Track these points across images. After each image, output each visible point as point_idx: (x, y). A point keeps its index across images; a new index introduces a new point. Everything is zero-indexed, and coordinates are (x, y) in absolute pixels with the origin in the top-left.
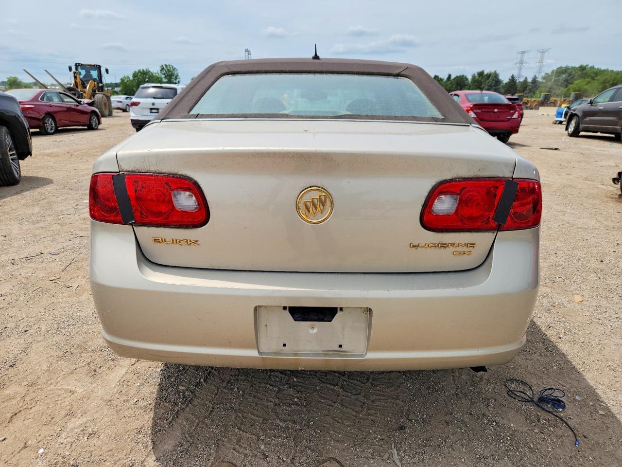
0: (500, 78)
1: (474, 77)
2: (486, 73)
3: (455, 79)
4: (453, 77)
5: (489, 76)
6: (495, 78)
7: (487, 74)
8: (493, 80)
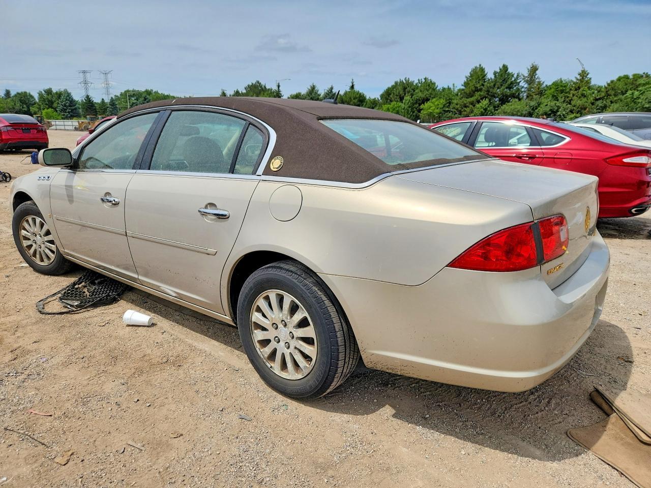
0: (74, 98)
1: (40, 94)
2: (54, 91)
3: (15, 96)
4: (13, 93)
5: (59, 95)
6: (68, 98)
7: (56, 93)
8: (67, 100)
